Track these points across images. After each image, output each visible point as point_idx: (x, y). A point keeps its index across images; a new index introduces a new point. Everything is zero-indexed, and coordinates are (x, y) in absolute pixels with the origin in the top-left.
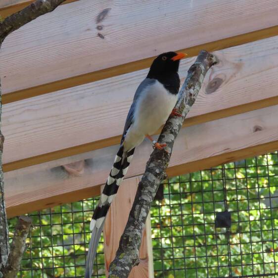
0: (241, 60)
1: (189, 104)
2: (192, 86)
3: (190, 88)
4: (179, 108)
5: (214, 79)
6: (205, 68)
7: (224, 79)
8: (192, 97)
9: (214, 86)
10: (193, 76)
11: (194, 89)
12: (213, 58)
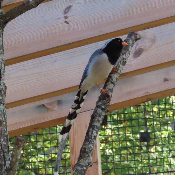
0: (155, 37)
3: (123, 54)
4: (117, 67)
6: (133, 42)
7: (144, 49)
8: (125, 60)
9: (138, 53)
11: (125, 55)
12: (137, 36)
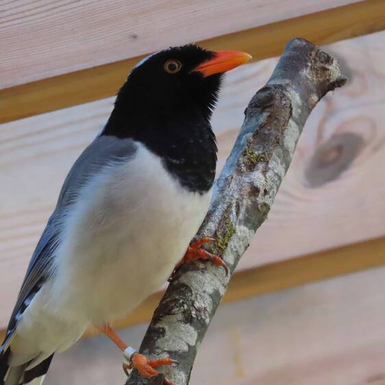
1: (247, 222)
2: (259, 159)
3: (252, 167)
4: (215, 235)
5: (334, 137)
6: (305, 99)
7: (366, 137)
8: (260, 199)
9: (335, 159)
10: (262, 127)
11: (264, 172)
12: (330, 68)
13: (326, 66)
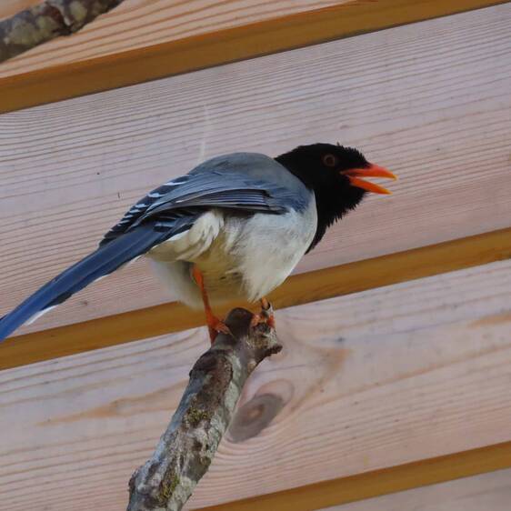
0: (341, 340)
1: (190, 473)
2: (201, 417)
3: (195, 424)
4: (161, 484)
5: (255, 397)
6: (245, 363)
7: (286, 396)
8: (202, 454)
9: (260, 415)
10: (205, 387)
11: (207, 429)
12: (268, 335)
13: (265, 334)
